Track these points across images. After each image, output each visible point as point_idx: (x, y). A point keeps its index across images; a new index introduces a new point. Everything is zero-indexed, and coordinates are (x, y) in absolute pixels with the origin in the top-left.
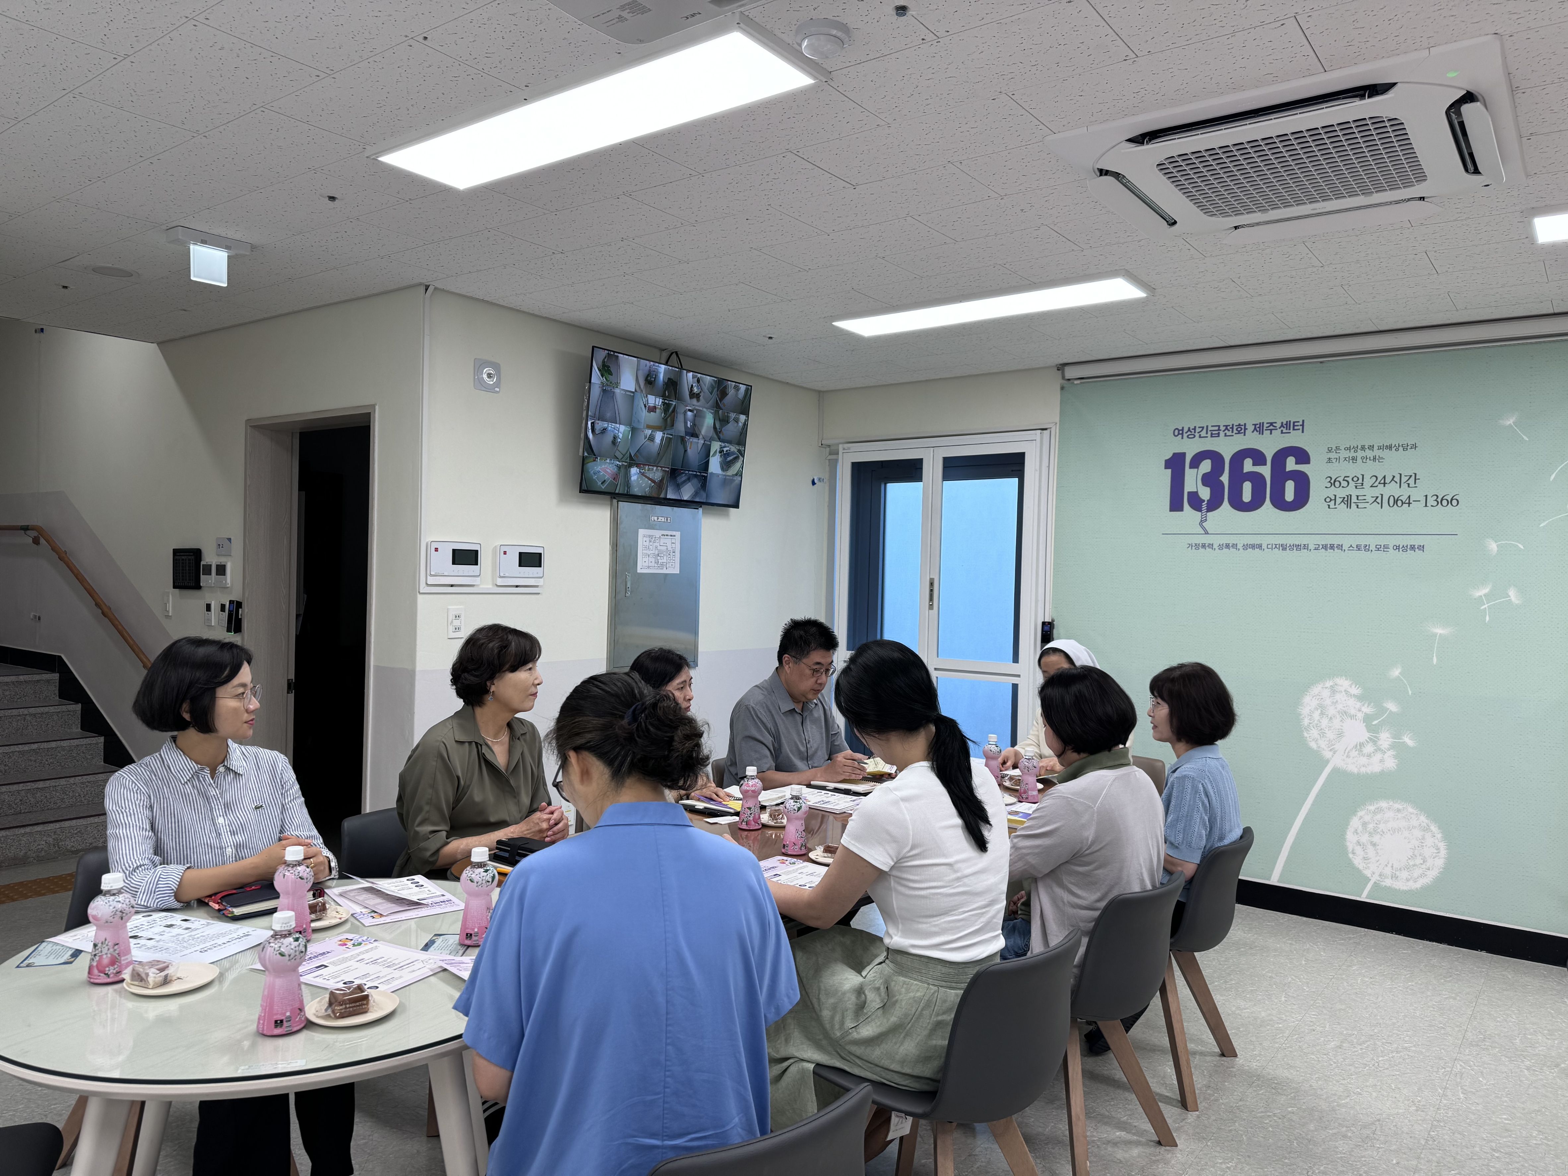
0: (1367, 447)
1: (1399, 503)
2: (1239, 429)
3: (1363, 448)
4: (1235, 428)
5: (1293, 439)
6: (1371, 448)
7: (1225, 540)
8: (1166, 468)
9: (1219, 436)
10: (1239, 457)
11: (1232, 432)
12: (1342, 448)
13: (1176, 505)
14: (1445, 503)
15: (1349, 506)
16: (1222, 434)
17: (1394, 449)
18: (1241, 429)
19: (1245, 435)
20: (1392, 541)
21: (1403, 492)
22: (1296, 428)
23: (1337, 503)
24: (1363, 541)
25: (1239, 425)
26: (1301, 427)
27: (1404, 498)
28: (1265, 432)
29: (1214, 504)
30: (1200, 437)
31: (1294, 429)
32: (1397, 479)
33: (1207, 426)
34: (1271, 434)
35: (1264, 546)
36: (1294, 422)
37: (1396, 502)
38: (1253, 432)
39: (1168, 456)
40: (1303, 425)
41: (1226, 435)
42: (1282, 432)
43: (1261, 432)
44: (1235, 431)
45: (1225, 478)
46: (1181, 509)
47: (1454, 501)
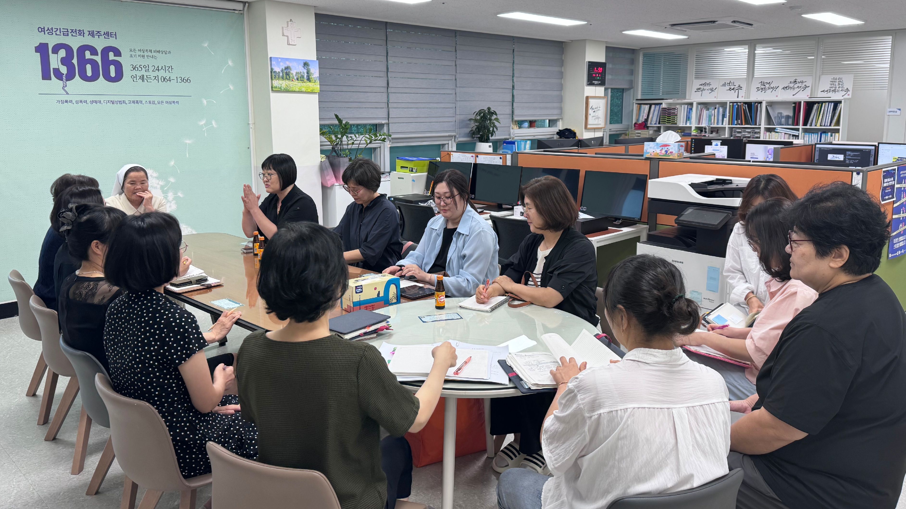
0: (148, 50)
1: (166, 80)
2: (80, 33)
4: (77, 32)
5: (111, 42)
6: (150, 51)
7: (79, 98)
8: (36, 52)
9: (68, 35)
10: (82, 49)
11: (76, 34)
12: (137, 50)
13: (46, 76)
14: (185, 81)
15: (143, 81)
16: (70, 34)
17: (161, 53)
19: (84, 37)
20: (165, 99)
21: (167, 75)
22: (112, 36)
23: (137, 79)
24: (152, 99)
25: (80, 30)
26: (115, 36)
27: (168, 78)
28: (95, 36)
29: (70, 76)
30: (56, 34)
31: (111, 37)
32: (164, 68)
33: (60, 29)
34: (99, 38)
35: (102, 102)
36: (111, 33)
37: (164, 79)
38: (88, 35)
39: (38, 44)
41: (72, 36)
42: (105, 38)
43: (93, 36)
44: (78, 34)
45: (75, 61)
46: (50, 79)
47: (189, 81)
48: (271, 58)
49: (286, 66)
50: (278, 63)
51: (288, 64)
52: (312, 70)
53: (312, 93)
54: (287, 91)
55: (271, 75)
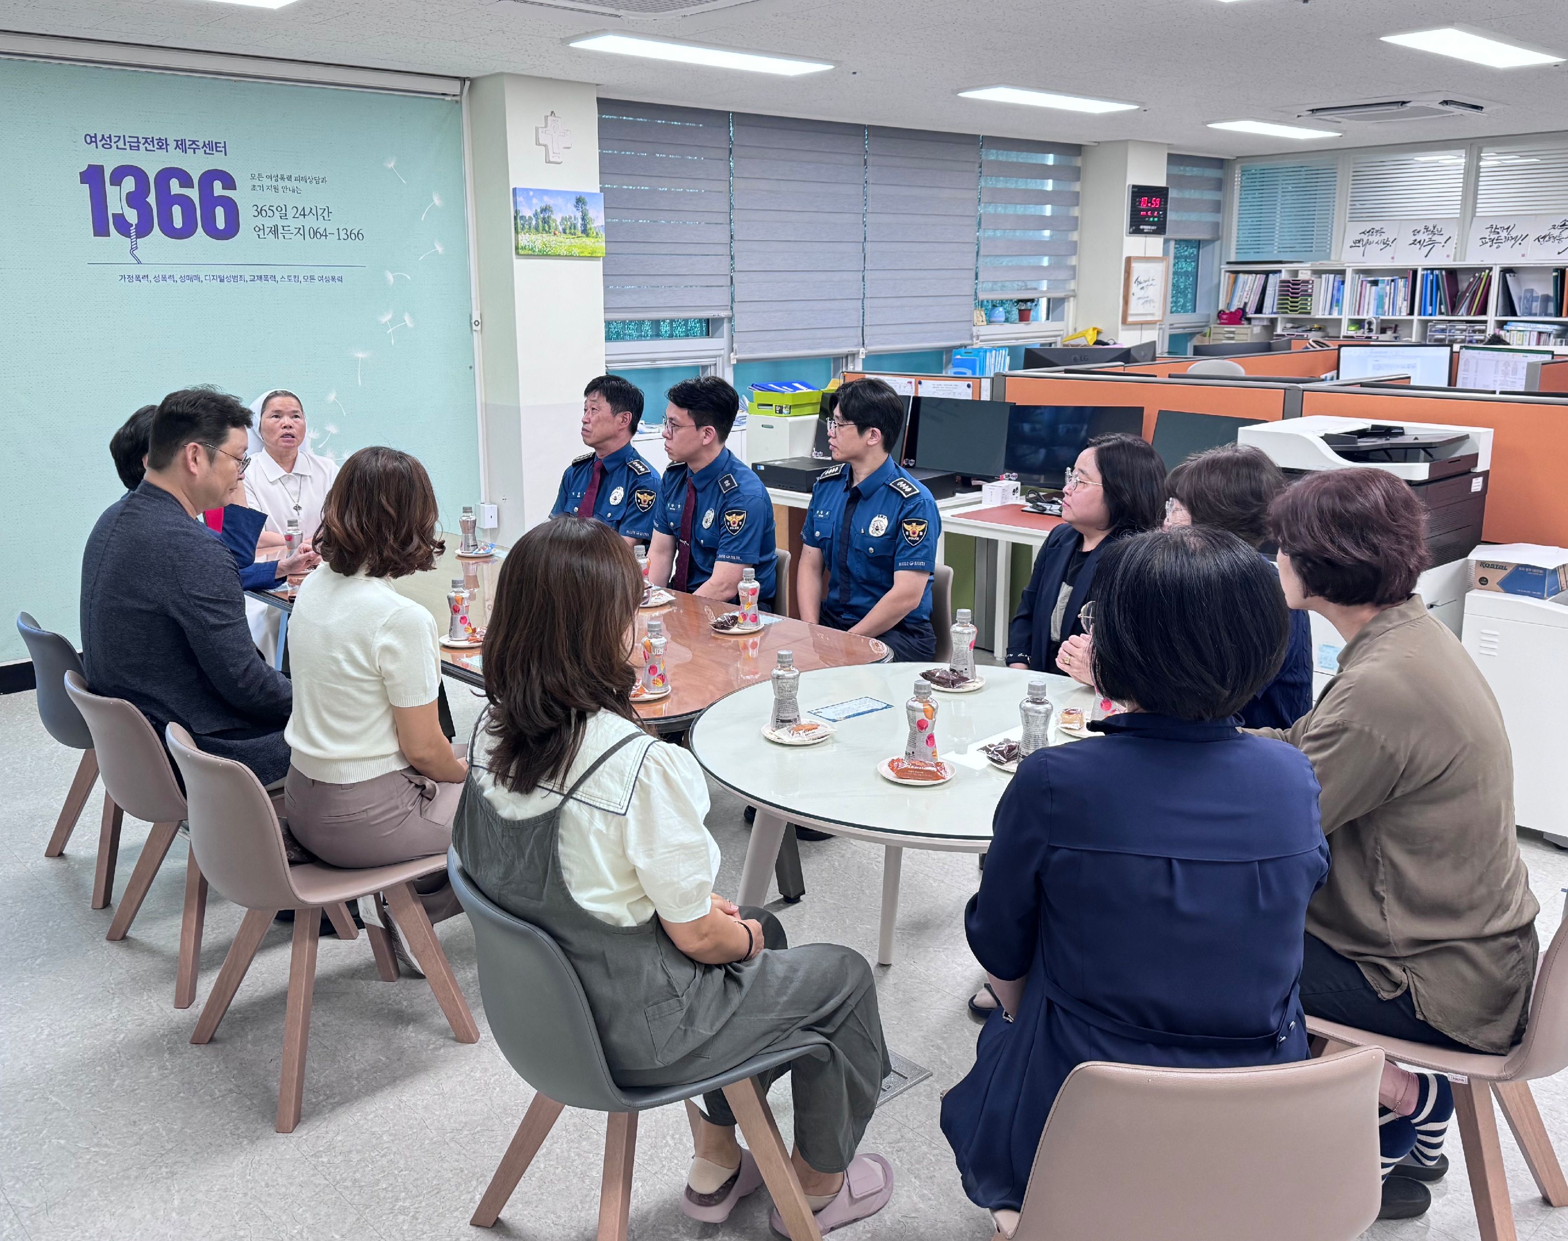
0: (285, 177)
1: (318, 235)
2: (160, 144)
3: (282, 178)
4: (156, 142)
5: (217, 162)
6: (289, 178)
7: (160, 271)
8: (82, 182)
9: (139, 150)
10: (165, 175)
11: (153, 147)
12: (264, 176)
13: (101, 229)
14: (353, 237)
15: (276, 236)
16: (142, 148)
17: (308, 181)
18: (162, 144)
19: (167, 151)
20: (317, 272)
21: (320, 225)
23: (266, 233)
24: (293, 271)
25: (160, 139)
26: (223, 150)
27: (321, 231)
28: (188, 150)
29: (144, 229)
30: (117, 148)
31: (217, 151)
32: (314, 211)
33: (124, 136)
34: (194, 153)
35: (202, 278)
36: (216, 143)
37: (315, 233)
38: (176, 149)
39: (84, 168)
40: (225, 147)
41: (146, 150)
42: (206, 153)
43: (184, 150)
44: (156, 146)
45: (152, 199)
46: (108, 234)
47: (360, 236)
48: (515, 190)
49: (543, 205)
50: (528, 199)
51: (547, 200)
52: (591, 214)
53: (592, 258)
54: (544, 255)
55: (516, 224)
